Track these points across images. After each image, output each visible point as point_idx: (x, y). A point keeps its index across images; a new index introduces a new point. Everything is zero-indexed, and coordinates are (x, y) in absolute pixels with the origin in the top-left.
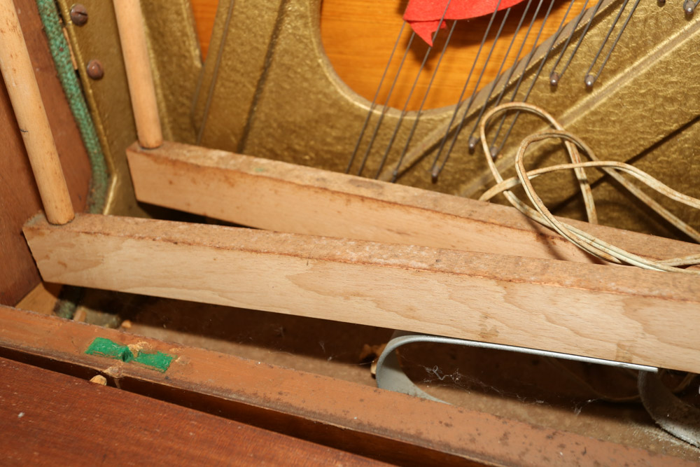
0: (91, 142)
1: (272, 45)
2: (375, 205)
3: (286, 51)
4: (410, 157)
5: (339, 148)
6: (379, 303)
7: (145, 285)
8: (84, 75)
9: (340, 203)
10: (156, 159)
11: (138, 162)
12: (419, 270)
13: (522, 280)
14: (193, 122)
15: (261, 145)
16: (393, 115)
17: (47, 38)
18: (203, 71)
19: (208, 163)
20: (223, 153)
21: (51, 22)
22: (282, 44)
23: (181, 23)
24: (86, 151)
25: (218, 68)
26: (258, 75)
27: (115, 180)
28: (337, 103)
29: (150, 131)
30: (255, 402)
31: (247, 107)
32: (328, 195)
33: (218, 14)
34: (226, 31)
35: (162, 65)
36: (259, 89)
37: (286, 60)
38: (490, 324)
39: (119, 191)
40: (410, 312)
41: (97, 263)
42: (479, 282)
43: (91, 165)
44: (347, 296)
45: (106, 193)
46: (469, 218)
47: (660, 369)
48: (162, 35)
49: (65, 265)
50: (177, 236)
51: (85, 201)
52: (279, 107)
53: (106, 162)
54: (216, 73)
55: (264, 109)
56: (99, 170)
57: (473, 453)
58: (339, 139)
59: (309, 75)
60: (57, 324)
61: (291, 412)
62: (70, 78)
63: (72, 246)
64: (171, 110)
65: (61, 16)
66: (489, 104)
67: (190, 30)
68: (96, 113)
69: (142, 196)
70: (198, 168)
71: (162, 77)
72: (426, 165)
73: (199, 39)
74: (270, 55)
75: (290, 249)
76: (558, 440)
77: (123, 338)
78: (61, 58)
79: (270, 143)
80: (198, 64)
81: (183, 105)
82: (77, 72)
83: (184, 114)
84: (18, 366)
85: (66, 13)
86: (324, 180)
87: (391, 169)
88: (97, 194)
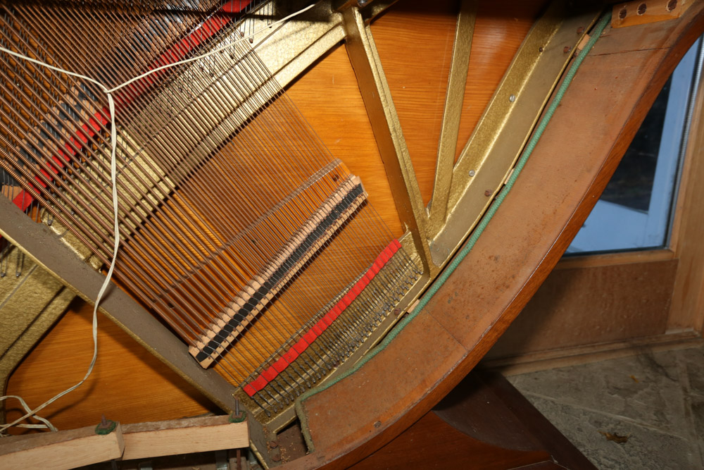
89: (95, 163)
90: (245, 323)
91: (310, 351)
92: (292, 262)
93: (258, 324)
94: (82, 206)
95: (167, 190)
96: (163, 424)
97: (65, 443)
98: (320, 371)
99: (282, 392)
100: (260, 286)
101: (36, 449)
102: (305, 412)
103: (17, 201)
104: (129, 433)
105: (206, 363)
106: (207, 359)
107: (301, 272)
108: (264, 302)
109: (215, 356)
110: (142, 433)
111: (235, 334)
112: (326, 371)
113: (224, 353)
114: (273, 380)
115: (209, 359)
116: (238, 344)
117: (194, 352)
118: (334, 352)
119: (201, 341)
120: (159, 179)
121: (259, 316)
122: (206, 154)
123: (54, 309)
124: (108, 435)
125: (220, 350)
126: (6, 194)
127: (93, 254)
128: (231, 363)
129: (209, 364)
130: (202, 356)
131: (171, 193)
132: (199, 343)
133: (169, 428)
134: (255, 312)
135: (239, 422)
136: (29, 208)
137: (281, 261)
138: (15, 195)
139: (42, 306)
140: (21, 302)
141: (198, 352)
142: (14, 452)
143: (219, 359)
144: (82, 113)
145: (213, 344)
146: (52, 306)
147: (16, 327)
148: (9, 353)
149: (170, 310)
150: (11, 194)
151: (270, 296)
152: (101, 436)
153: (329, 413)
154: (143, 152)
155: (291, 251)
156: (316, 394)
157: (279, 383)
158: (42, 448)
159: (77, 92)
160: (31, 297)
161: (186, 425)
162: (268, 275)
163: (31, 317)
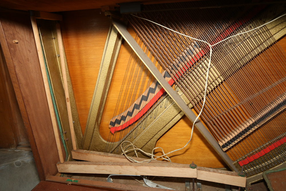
0: (66, 150)
1: (93, 135)
2: (107, 157)
3: (95, 135)
4: (113, 149)
5: (103, 148)
6: (106, 170)
7: (74, 171)
8: (66, 141)
9: (102, 157)
10: (76, 152)
11: (73, 153)
12: (111, 165)
13: (123, 165)
14: (81, 146)
15: (92, 149)
16: (110, 143)
17: (61, 136)
18: (83, 138)
19: (84, 152)
20: (86, 150)
21: (61, 134)
22: (94, 134)
23: (80, 131)
24: (65, 152)
25: (85, 138)
26: (91, 139)
27: (69, 155)
28: (102, 142)
29: (75, 148)
30: (89, 185)
31: (89, 143)
32: (101, 156)
33: (85, 130)
34: (86, 133)
35: (77, 137)
36: (91, 141)
37: (95, 136)
38: (120, 172)
39: (70, 157)
40: (110, 171)
41: (67, 169)
42: (118, 166)
43: (66, 154)
44: (102, 170)
45: (68, 158)
46: (119, 158)
47: (141, 176)
48: (77, 133)
49: (62, 169)
50: (79, 163)
51: (65, 160)
52: (94, 143)
53: (68, 153)
54: (85, 139)
55: (92, 143)
56: (67, 154)
57: (117, 188)
58: (103, 147)
59: (98, 138)
60: (61, 178)
61: (94, 186)
62: (63, 141)
63: (64, 166)
64: (78, 144)
65: (63, 133)
66: (123, 141)
67: (81, 132)
68: (67, 146)
69: (73, 158)
70: (82, 153)
71: (77, 139)
72: (116, 150)
73: (82, 133)
74: (92, 136)
75: (94, 164)
76: (128, 186)
77: (71, 179)
78: (62, 139)
79: (93, 148)
80: (82, 137)
81: (80, 143)
82: (65, 140)
83: (80, 144)
84: (57, 183)
85: (64, 132)
86: (100, 153)
87: (111, 151)
88: (66, 158)
89: (196, 70)
90: (243, 137)
91: (271, 153)
92: (269, 115)
93: (249, 137)
94: (189, 85)
95: (220, 81)
96: (211, 170)
97: (180, 168)
98: (274, 163)
99: (255, 167)
100: (252, 123)
101: (171, 168)
102: (269, 179)
103: (169, 82)
104: (199, 170)
105: (225, 149)
106: (226, 148)
107: (272, 119)
108: (253, 129)
109: (229, 147)
110: (204, 171)
111: (239, 140)
112: (277, 163)
113: (233, 147)
114: (252, 162)
115: (227, 148)
116: (239, 144)
117: (221, 144)
118: (282, 156)
119: (224, 141)
120: (218, 77)
121: (250, 135)
122: (238, 68)
123: (175, 120)
124: (194, 169)
125: (231, 145)
126: (166, 80)
127: (191, 102)
128: (235, 151)
129: (226, 150)
130: (224, 146)
131: (222, 82)
132: (223, 141)
133: (214, 172)
134: (248, 133)
135: (243, 177)
136: (172, 85)
137: (264, 114)
138: (169, 81)
139: (171, 119)
140: (165, 117)
141: (223, 144)
142: (164, 167)
143: (230, 148)
144: (194, 52)
145: (229, 143)
146: (174, 119)
147: (162, 125)
148: (159, 133)
149: (214, 126)
150: (167, 80)
151: (256, 127)
152: (192, 169)
153: (283, 183)
154: (214, 67)
155: (269, 110)
156: (273, 172)
157: (254, 164)
158: (173, 168)
159: (194, 44)
160: (168, 115)
161: (220, 172)
162: (257, 119)
163: (167, 122)
